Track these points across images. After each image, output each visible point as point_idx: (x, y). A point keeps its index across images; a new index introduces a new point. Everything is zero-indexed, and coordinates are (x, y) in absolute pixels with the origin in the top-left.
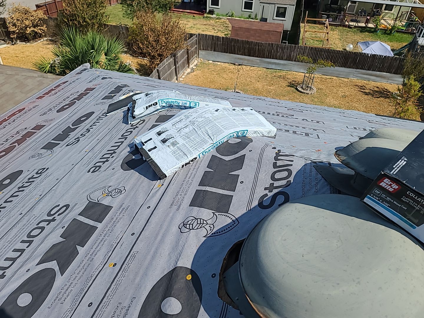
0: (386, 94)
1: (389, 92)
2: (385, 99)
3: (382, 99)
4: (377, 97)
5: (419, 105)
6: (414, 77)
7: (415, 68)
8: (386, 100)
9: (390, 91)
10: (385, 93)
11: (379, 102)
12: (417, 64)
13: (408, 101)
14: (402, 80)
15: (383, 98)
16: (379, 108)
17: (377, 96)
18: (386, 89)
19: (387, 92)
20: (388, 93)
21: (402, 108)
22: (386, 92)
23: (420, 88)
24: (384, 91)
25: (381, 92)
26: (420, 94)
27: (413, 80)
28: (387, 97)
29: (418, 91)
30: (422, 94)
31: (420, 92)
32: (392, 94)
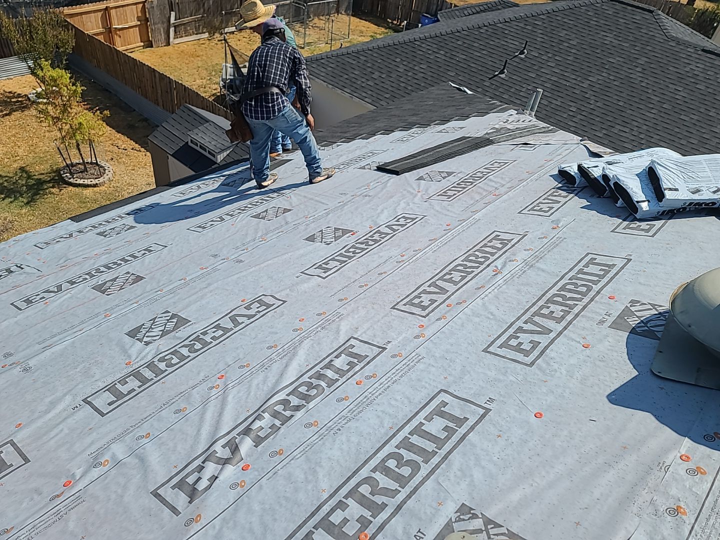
0: (15, 102)
1: (19, 96)
2: (22, 111)
3: (17, 114)
4: (6, 115)
5: (90, 107)
6: (47, 63)
7: (31, 37)
8: (26, 113)
9: (19, 92)
10: (13, 100)
11: (17, 123)
12: (30, 30)
13: (69, 109)
14: (24, 64)
15: (18, 112)
16: (27, 135)
17: (5, 112)
18: (10, 92)
19: (16, 98)
20: (20, 99)
21: (69, 125)
22: (14, 97)
23: (70, 78)
24: (8, 97)
25: (6, 102)
26: (79, 90)
27: (50, 69)
28: (23, 107)
29: (71, 84)
30: (83, 88)
31: (77, 86)
32: (28, 98)
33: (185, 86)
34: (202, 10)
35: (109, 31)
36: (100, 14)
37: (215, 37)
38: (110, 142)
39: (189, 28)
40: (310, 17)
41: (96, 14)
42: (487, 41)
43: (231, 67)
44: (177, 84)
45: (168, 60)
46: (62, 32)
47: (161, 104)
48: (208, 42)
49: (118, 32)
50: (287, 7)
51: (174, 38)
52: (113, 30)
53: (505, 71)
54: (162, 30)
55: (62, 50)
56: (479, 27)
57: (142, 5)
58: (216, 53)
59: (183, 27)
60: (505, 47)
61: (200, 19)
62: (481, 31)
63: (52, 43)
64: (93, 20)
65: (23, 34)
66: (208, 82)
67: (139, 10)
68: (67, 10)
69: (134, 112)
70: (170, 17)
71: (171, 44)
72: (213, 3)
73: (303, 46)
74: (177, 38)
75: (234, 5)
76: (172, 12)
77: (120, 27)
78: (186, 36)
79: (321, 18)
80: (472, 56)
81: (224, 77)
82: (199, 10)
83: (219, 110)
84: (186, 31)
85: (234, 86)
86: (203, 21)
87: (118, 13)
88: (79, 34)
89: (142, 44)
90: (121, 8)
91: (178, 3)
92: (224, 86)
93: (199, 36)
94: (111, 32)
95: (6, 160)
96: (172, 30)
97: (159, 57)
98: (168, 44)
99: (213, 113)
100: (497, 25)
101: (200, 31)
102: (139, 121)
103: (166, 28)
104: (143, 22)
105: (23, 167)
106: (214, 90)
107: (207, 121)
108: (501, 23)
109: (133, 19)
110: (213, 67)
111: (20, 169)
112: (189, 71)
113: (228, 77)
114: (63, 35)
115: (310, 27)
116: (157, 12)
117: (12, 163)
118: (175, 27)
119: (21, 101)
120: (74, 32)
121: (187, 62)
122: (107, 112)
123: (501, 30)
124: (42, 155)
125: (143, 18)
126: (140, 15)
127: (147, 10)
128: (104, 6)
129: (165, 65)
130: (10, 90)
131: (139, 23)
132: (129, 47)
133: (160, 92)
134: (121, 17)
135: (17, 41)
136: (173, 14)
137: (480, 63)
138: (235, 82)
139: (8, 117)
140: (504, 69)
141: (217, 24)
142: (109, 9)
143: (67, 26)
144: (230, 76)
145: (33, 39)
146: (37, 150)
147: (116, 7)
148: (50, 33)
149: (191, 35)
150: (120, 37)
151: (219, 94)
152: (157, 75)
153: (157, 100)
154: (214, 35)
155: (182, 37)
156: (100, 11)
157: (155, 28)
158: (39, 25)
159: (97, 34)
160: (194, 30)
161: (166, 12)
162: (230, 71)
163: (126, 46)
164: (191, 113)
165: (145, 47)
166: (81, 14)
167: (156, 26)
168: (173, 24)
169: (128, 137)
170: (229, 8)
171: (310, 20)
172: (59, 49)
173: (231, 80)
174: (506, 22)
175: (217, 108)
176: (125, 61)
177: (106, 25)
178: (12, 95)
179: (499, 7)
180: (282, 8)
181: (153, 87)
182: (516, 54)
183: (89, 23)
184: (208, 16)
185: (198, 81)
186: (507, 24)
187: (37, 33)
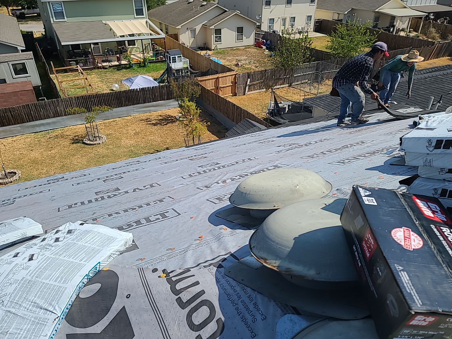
1: (172, 117)
2: (172, 123)
3: (170, 125)
4: (165, 125)
5: (202, 120)
6: (187, 99)
7: (182, 90)
8: (174, 124)
9: (172, 115)
10: (169, 118)
11: (169, 128)
12: (182, 87)
13: (192, 120)
14: (177, 103)
16: (172, 134)
17: (165, 124)
18: (168, 115)
20: (172, 118)
21: (191, 128)
22: (170, 117)
23: (196, 106)
24: (167, 117)
25: (166, 119)
26: (199, 111)
27: (188, 102)
28: (173, 122)
29: (195, 109)
30: (200, 111)
31: (198, 110)
32: (176, 118)
33: (248, 112)
34: (264, 78)
35: (217, 88)
36: (214, 80)
37: (269, 90)
38: (208, 138)
39: (256, 87)
40: (324, 80)
41: (212, 80)
42: (430, 85)
43: (273, 103)
44: (244, 111)
45: (243, 102)
46: (196, 88)
47: (235, 121)
48: (264, 93)
49: (221, 89)
50: (310, 75)
51: (248, 92)
52: (219, 88)
53: (441, 101)
54: (242, 87)
55: (194, 95)
56: (425, 78)
57: (234, 76)
58: (268, 98)
59: (253, 86)
60: (442, 89)
61: (262, 82)
62: (426, 80)
63: (191, 92)
64: (211, 83)
65: (179, 88)
66: (261, 112)
67: (233, 78)
68: (199, 79)
69: (222, 125)
70: (247, 81)
71: (246, 94)
72: (270, 75)
73: (316, 94)
74: (249, 91)
75: (281, 75)
76: (249, 79)
77: (223, 86)
78: (254, 90)
79: (330, 80)
80: (418, 93)
81: (269, 108)
82: (263, 77)
83: (263, 123)
84: (254, 88)
85: (273, 113)
86: (264, 83)
87: (223, 80)
88: (203, 89)
89: (232, 94)
90: (224, 78)
91: (252, 75)
92: (268, 113)
93: (260, 91)
94: (218, 89)
95: (161, 144)
96: (247, 88)
97: (239, 100)
98: (244, 94)
99: (260, 124)
100: (438, 77)
101: (262, 88)
102: (223, 129)
103: (244, 87)
104: (234, 84)
105: (168, 148)
106: (263, 115)
107: (255, 126)
108: (440, 75)
109: (229, 83)
110: (265, 104)
111: (166, 148)
112: (252, 107)
113: (271, 108)
114: (196, 89)
115: (323, 85)
116: (241, 79)
117: (164, 145)
118: (249, 86)
119: (172, 119)
120: (201, 88)
121: (252, 102)
122: (209, 123)
123: (440, 79)
124: (177, 143)
125: (234, 82)
126: (233, 80)
127: (236, 78)
128: (217, 77)
129: (241, 104)
130: (168, 114)
131: (232, 84)
132: (225, 96)
133: (235, 115)
134: (224, 81)
135: (176, 91)
136: (249, 80)
137: (424, 98)
138: (274, 111)
139: (165, 126)
140: (440, 100)
141: (271, 84)
142: (219, 78)
143: (199, 85)
144: (272, 107)
145: (183, 91)
146: (175, 141)
147: (222, 77)
148: (191, 87)
149: (256, 90)
150: (222, 91)
151: (265, 117)
152: (236, 107)
153: (234, 119)
154: (268, 90)
155: (252, 91)
156: (215, 79)
157: (239, 87)
158: (186, 84)
159: (211, 90)
160: (258, 88)
161: (245, 79)
162: (273, 105)
163: (224, 95)
164: (247, 123)
165: (233, 96)
166: (206, 80)
167: (240, 86)
168: (248, 84)
169: (216, 137)
170: (278, 76)
171: (323, 81)
172: (193, 95)
173: (272, 109)
174: (444, 75)
175: (262, 122)
176: (222, 101)
177: (216, 85)
178: (169, 116)
179: (446, 69)
180: (308, 76)
181: (233, 113)
182: (450, 92)
183: (209, 85)
184: (266, 81)
185: (256, 111)
186: (445, 76)
187: (185, 88)
